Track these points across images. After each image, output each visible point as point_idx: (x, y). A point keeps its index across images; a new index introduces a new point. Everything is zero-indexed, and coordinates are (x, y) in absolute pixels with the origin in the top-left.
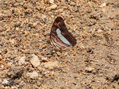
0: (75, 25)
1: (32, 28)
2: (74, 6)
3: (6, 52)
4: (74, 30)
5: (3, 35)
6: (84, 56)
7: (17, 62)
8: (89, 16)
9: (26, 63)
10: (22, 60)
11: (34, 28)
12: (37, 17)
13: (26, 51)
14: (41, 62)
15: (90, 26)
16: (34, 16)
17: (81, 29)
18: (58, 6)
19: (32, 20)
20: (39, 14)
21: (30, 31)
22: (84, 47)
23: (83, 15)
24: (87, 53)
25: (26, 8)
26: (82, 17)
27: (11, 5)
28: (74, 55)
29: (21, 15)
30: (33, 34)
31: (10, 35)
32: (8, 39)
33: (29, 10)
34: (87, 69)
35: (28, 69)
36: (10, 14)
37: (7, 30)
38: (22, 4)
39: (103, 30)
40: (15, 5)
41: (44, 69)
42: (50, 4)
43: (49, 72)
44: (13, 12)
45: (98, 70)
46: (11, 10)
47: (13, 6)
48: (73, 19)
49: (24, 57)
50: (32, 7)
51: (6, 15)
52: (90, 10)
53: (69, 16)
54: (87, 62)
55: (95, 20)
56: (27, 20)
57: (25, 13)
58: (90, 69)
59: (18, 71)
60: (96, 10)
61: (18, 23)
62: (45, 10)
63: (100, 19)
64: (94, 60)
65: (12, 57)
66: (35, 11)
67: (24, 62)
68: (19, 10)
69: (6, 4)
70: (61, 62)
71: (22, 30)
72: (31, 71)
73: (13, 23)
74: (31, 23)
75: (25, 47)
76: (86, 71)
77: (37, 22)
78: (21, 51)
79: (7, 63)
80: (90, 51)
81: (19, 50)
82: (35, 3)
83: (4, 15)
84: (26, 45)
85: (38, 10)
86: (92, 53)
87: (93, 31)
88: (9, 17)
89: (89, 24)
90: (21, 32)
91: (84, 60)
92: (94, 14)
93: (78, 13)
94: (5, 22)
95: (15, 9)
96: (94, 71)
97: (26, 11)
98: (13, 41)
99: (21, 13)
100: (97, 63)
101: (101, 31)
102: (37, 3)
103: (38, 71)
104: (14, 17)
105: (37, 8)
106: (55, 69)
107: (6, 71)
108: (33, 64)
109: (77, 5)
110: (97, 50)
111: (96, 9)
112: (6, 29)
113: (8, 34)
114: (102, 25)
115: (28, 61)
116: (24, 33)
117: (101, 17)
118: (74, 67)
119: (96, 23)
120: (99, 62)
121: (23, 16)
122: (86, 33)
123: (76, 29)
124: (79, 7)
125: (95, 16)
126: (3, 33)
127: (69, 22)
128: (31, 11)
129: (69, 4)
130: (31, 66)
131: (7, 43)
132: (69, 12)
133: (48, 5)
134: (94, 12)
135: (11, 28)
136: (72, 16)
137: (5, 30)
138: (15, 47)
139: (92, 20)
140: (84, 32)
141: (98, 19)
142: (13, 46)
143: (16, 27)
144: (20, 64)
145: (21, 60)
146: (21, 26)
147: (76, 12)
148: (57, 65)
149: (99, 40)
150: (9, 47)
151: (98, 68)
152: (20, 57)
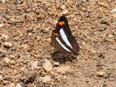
0: (87, 30)
1: (44, 33)
2: (85, 11)
3: (19, 57)
4: (86, 35)
5: (16, 40)
6: (95, 61)
7: (30, 66)
8: (100, 21)
9: (38, 68)
10: (35, 65)
11: (46, 33)
12: (49, 23)
13: (39, 55)
14: (54, 66)
15: (101, 31)
16: (46, 21)
17: (92, 34)
18: (69, 11)
19: (44, 25)
20: (51, 20)
21: (42, 36)
22: (95, 52)
23: (94, 20)
24: (98, 58)
25: (38, 14)
26: (93, 23)
27: (24, 11)
28: (86, 60)
29: (33, 20)
30: (45, 40)
31: (23, 40)
32: (21, 44)
33: (41, 16)
34: (98, 73)
35: (41, 74)
36: (22, 20)
37: (20, 36)
38: (35, 10)
39: (113, 35)
40: (28, 10)
41: (56, 74)
42: (62, 9)
43: (61, 76)
44: (26, 17)
45: (110, 74)
46: (24, 15)
47: (26, 12)
48: (85, 24)
49: (37, 62)
50: (44, 13)
51: (19, 21)
52: (101, 16)
53: (80, 22)
54: (99, 66)
55: (106, 26)
56: (39, 25)
57: (37, 18)
58: (101, 73)
59: (31, 76)
60: (107, 16)
61: (31, 28)
62: (57, 16)
63: (111, 24)
64: (105, 65)
65: (25, 62)
66: (47, 16)
67: (36, 66)
68: (31, 16)
69: (19, 10)
70: (73, 67)
71: (34, 35)
72: (44, 76)
73: (25, 29)
74: (43, 28)
75: (37, 51)
76: (97, 75)
77: (49, 28)
78: (33, 56)
79: (20, 68)
80: (101, 56)
81: (31, 55)
82: (47, 8)
83: (16, 20)
84: (39, 49)
85: (50, 15)
86: (103, 58)
87: (104, 36)
88: (21, 22)
89: (100, 29)
90: (34, 38)
91: (95, 64)
92: (105, 19)
93: (89, 18)
94: (18, 27)
95: (28, 15)
96: (106, 76)
97: (38, 16)
98: (25, 46)
99: (33, 19)
100: (108, 68)
101: (112, 36)
102: (49, 8)
103: (51, 76)
104: (26, 22)
105: (49, 14)
106: (67, 73)
107: (19, 75)
108: (45, 69)
109: (88, 11)
110: (108, 55)
111: (106, 14)
112: (19, 34)
113: (21, 39)
114: (113, 31)
115: (41, 66)
116: (37, 38)
117: (112, 22)
118: (86, 72)
119: (106, 28)
120: (110, 66)
121: (35, 22)
122: (98, 38)
123: (88, 34)
124: (90, 12)
125: (105, 21)
126: (16, 38)
127: (80, 28)
128: (44, 16)
129: (80, 10)
130: (44, 70)
131: (20, 48)
132: (80, 17)
133: (60, 11)
134: (105, 17)
135: (24, 34)
136: (83, 21)
137: (18, 36)
138: (28, 52)
139: (103, 25)
140: (95, 37)
141: (108, 25)
142: (26, 51)
143: (28, 32)
144: (32, 68)
145: (33, 64)
146: (33, 31)
147: (87, 17)
148: (69, 70)
149: (110, 45)
150: (22, 52)
151: (109, 73)
152: (32, 62)
